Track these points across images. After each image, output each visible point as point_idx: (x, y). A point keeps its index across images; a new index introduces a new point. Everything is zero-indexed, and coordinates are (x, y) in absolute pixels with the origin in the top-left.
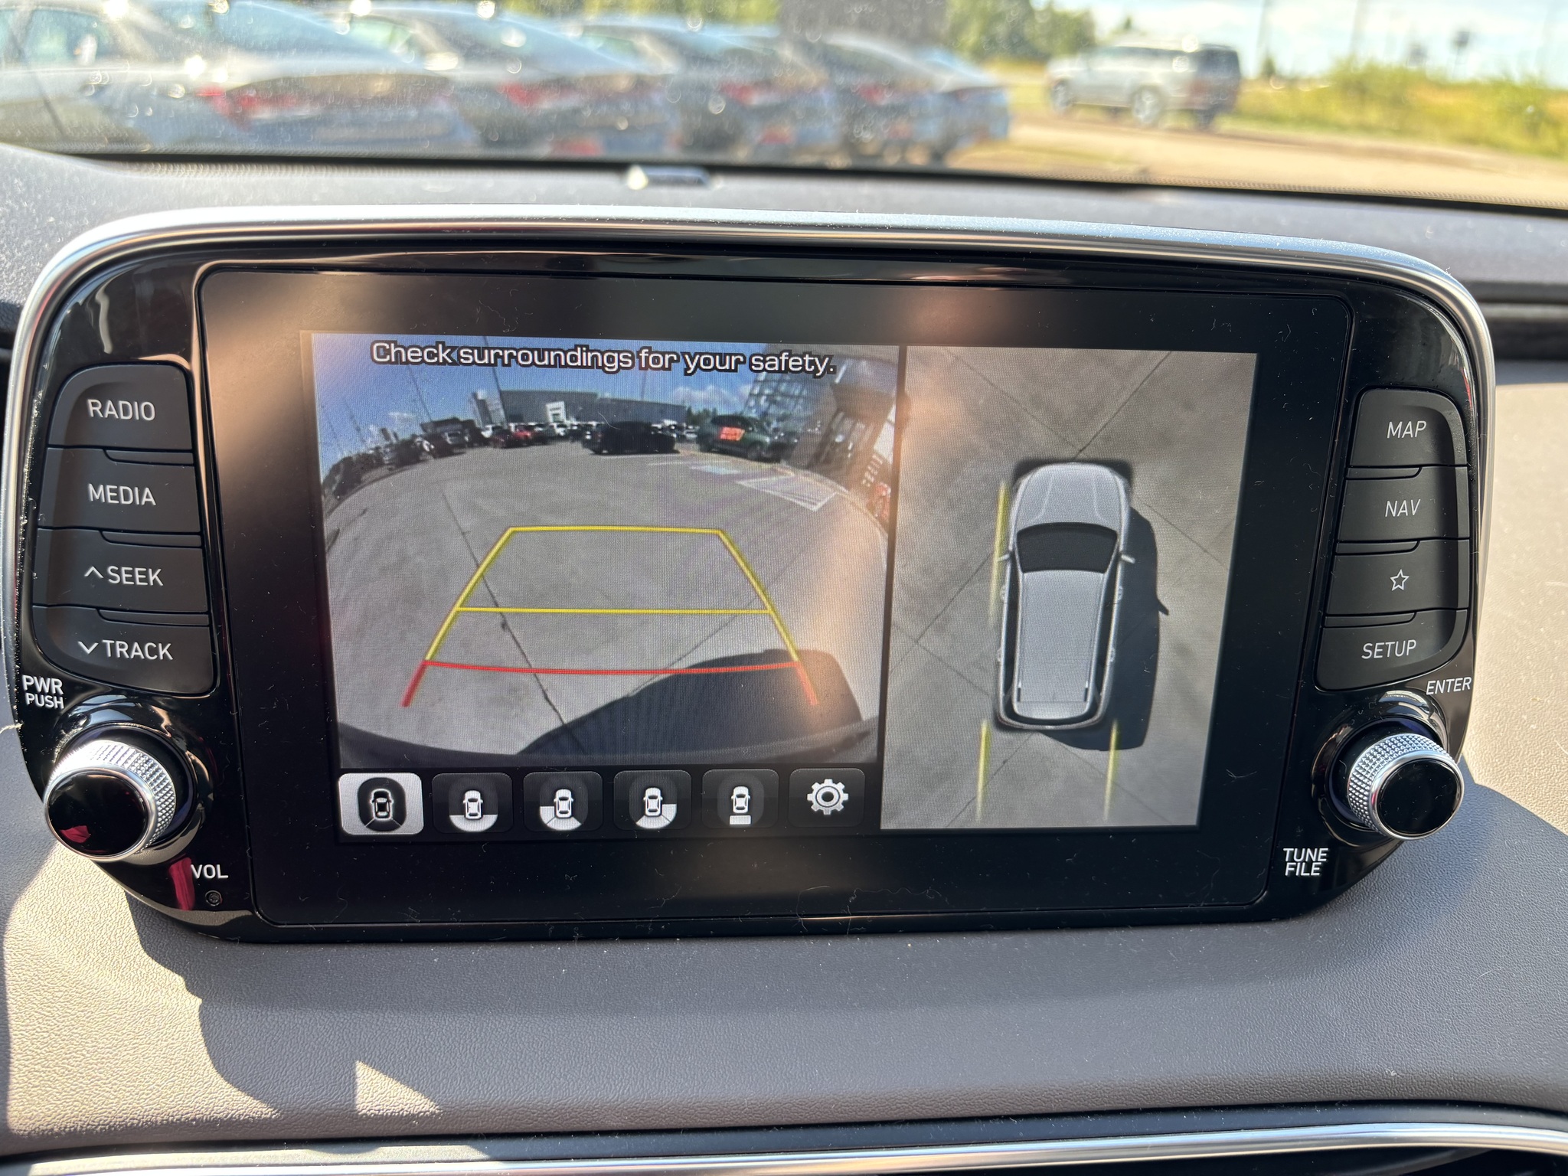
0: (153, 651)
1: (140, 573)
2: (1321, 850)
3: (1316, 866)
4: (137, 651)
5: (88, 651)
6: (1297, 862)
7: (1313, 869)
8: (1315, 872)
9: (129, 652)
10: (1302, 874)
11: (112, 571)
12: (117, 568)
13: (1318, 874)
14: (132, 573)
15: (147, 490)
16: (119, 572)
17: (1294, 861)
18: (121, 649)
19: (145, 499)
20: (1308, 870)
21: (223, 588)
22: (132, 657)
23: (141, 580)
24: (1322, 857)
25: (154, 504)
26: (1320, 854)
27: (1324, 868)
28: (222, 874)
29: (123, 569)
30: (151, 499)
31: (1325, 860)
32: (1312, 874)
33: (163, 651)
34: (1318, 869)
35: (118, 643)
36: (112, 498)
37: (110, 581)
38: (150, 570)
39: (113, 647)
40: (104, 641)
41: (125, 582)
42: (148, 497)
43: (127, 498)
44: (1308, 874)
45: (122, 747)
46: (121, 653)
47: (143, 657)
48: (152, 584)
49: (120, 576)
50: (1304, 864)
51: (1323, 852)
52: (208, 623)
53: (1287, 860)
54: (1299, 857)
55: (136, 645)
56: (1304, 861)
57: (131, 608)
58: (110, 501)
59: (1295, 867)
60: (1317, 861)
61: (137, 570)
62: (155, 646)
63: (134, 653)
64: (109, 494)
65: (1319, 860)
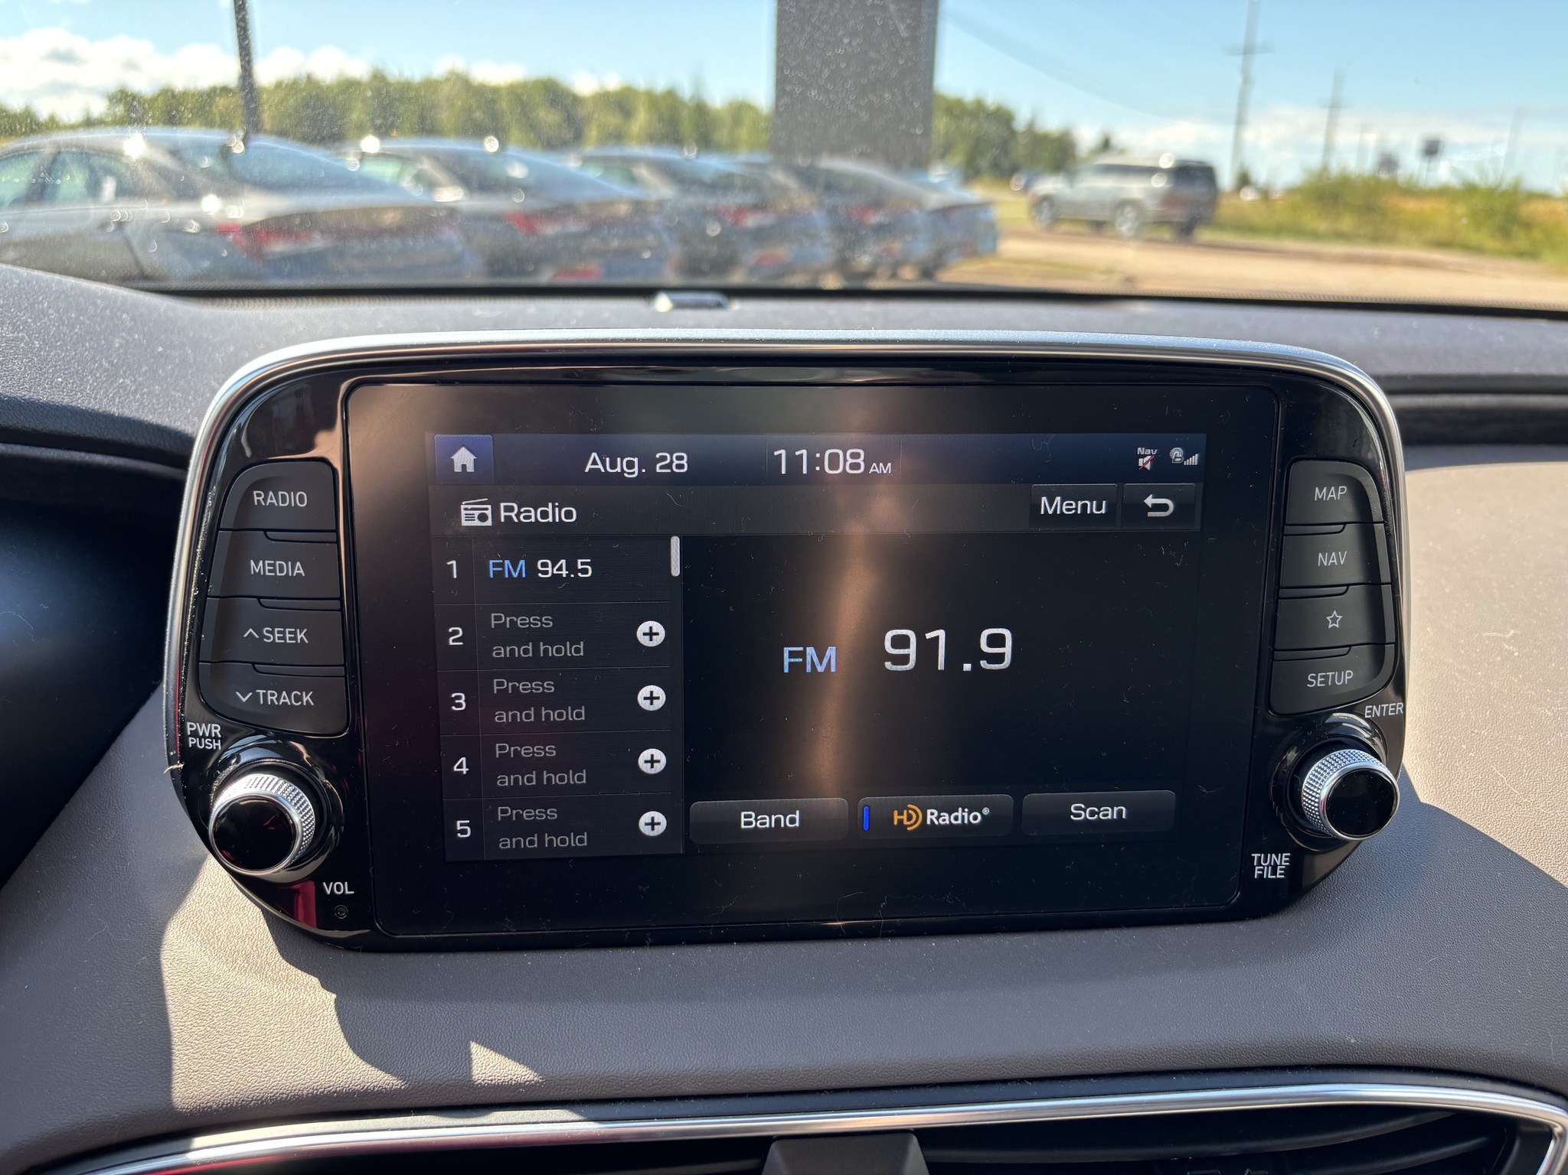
0: (298, 698)
1: (290, 633)
2: (1284, 855)
3: (1281, 869)
4: (284, 699)
5: (244, 700)
6: (1264, 866)
7: (1279, 872)
8: (1281, 874)
9: (278, 699)
10: (1269, 876)
11: (267, 631)
12: (271, 629)
13: (1283, 876)
14: (283, 633)
15: (298, 564)
16: (272, 633)
17: (1262, 865)
18: (272, 697)
19: (296, 571)
20: (1274, 872)
21: (357, 644)
22: (281, 703)
23: (290, 639)
24: (1286, 862)
25: (304, 575)
26: (1284, 859)
27: (1287, 870)
28: (349, 891)
29: (276, 630)
30: (302, 571)
31: (1288, 864)
32: (1278, 876)
33: (306, 698)
34: (1283, 872)
35: (269, 692)
36: (270, 571)
37: (265, 640)
38: (298, 630)
39: (265, 695)
40: (258, 691)
41: (277, 641)
42: (299, 569)
43: (281, 571)
44: (1274, 877)
45: (274, 779)
46: (272, 700)
47: (289, 704)
48: (299, 642)
49: (274, 636)
50: (1270, 867)
51: (1286, 857)
52: (344, 674)
53: (1255, 864)
54: (1265, 861)
55: (284, 693)
56: (1270, 865)
57: (281, 662)
58: (267, 574)
59: (1263, 870)
60: (1281, 865)
61: (287, 630)
62: (299, 694)
63: (282, 700)
64: (267, 568)
65: (1283, 863)
